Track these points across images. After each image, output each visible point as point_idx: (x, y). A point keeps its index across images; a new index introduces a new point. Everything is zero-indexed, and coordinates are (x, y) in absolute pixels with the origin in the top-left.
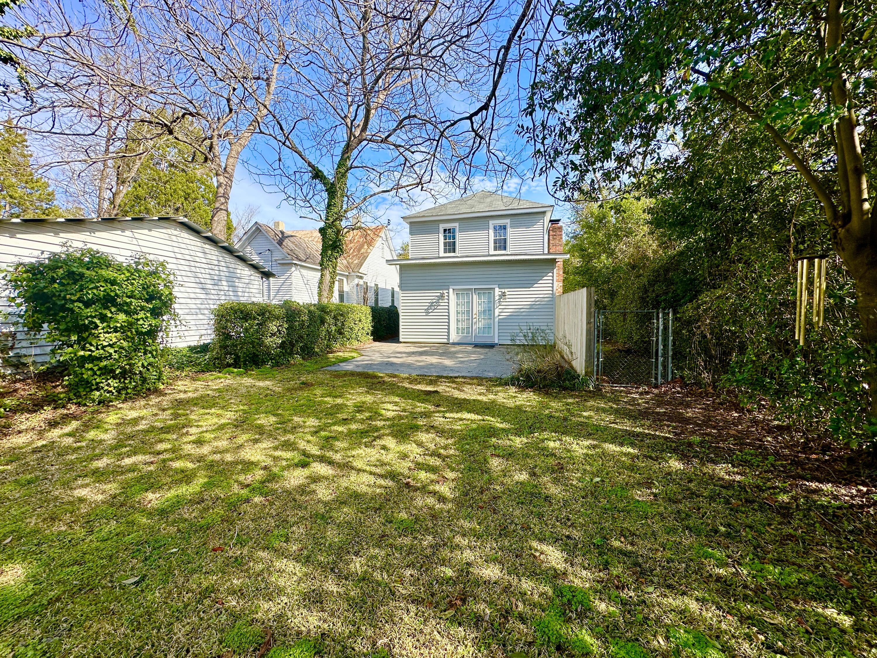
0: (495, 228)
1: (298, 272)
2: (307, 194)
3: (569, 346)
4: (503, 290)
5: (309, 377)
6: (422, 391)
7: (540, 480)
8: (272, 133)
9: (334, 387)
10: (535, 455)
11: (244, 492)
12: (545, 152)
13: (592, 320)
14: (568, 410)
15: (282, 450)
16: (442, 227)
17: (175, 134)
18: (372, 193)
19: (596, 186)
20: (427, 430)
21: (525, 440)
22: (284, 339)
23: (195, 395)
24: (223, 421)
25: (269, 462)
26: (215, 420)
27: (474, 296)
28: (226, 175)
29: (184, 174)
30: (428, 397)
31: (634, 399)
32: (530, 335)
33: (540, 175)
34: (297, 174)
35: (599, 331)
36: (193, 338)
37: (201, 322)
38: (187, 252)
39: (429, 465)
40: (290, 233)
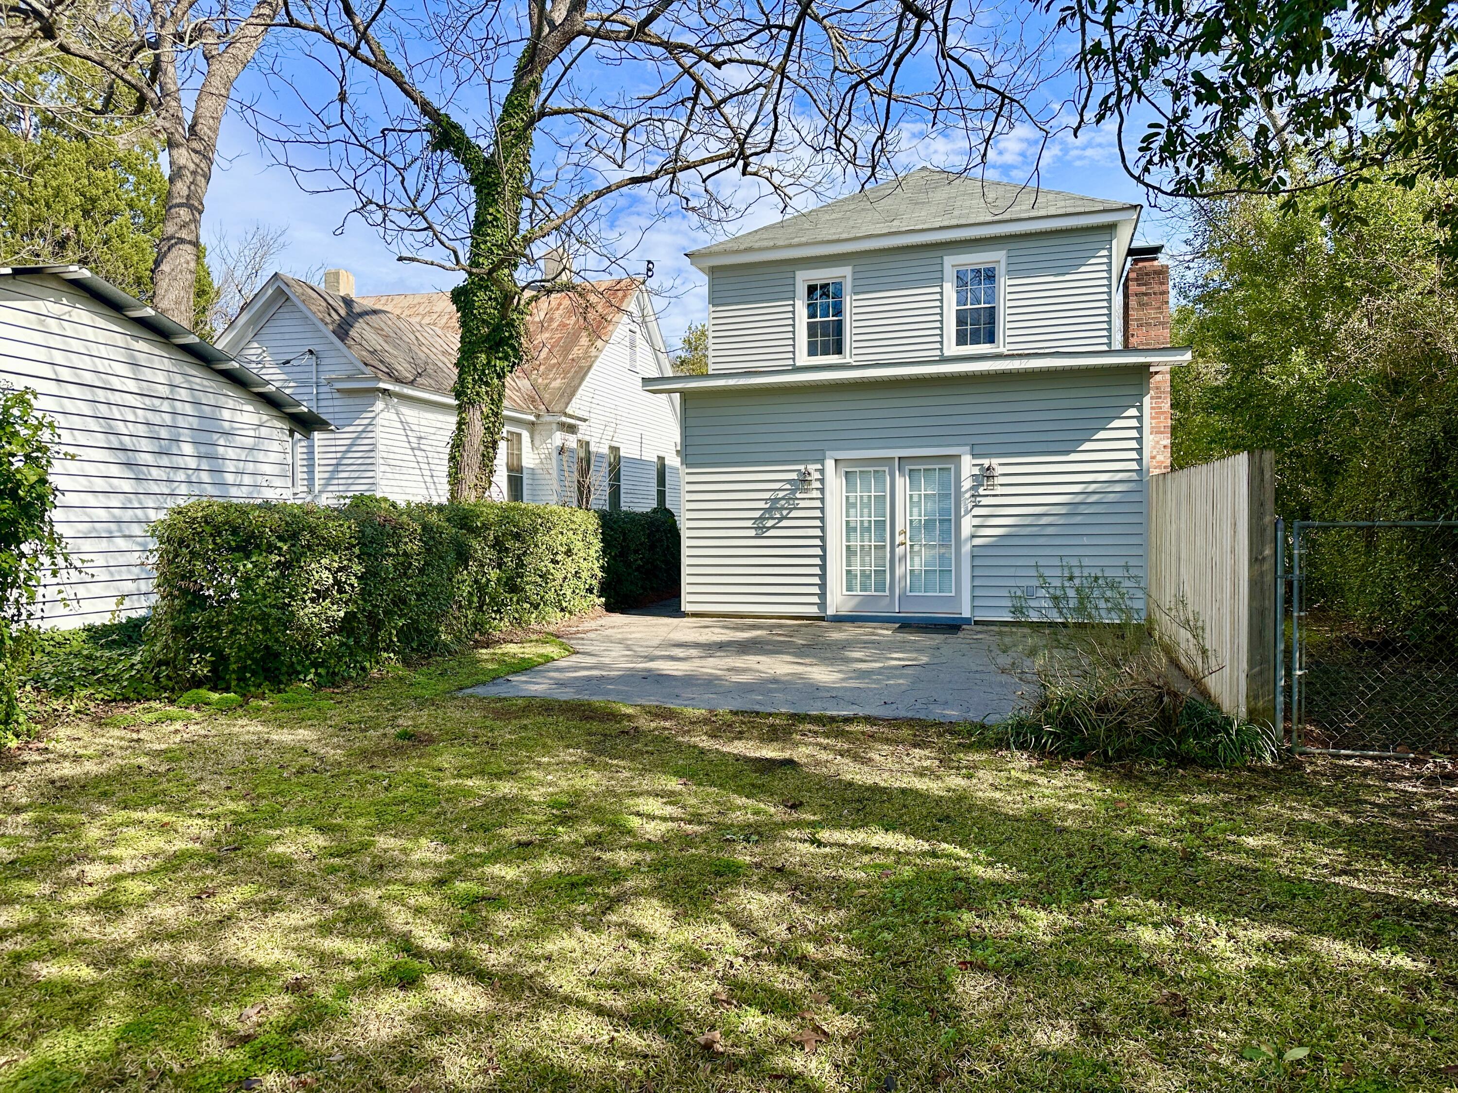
0: (960, 278)
1: (391, 415)
2: (418, 194)
3: (1197, 631)
4: (986, 462)
5: (424, 717)
6: (747, 760)
7: (1117, 1048)
8: (321, 22)
9: (493, 747)
10: (1097, 967)
11: (236, 1057)
12: (1115, 50)
13: (1267, 552)
14: (1197, 829)
15: (344, 935)
16: (804, 278)
17: (61, 38)
18: (602, 186)
19: (1274, 146)
20: (763, 880)
21: (1063, 919)
22: (352, 608)
23: (103, 769)
24: (179, 845)
25: (304, 969)
26: (158, 842)
27: (900, 482)
28: (195, 145)
29: (82, 145)
30: (765, 779)
31: (1408, 798)
32: (1071, 593)
33: (1100, 118)
34: (390, 136)
35: (1289, 585)
36: (100, 605)
37: (122, 559)
38: (87, 362)
39: (771, 991)
40: (368, 303)
